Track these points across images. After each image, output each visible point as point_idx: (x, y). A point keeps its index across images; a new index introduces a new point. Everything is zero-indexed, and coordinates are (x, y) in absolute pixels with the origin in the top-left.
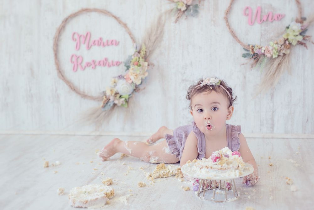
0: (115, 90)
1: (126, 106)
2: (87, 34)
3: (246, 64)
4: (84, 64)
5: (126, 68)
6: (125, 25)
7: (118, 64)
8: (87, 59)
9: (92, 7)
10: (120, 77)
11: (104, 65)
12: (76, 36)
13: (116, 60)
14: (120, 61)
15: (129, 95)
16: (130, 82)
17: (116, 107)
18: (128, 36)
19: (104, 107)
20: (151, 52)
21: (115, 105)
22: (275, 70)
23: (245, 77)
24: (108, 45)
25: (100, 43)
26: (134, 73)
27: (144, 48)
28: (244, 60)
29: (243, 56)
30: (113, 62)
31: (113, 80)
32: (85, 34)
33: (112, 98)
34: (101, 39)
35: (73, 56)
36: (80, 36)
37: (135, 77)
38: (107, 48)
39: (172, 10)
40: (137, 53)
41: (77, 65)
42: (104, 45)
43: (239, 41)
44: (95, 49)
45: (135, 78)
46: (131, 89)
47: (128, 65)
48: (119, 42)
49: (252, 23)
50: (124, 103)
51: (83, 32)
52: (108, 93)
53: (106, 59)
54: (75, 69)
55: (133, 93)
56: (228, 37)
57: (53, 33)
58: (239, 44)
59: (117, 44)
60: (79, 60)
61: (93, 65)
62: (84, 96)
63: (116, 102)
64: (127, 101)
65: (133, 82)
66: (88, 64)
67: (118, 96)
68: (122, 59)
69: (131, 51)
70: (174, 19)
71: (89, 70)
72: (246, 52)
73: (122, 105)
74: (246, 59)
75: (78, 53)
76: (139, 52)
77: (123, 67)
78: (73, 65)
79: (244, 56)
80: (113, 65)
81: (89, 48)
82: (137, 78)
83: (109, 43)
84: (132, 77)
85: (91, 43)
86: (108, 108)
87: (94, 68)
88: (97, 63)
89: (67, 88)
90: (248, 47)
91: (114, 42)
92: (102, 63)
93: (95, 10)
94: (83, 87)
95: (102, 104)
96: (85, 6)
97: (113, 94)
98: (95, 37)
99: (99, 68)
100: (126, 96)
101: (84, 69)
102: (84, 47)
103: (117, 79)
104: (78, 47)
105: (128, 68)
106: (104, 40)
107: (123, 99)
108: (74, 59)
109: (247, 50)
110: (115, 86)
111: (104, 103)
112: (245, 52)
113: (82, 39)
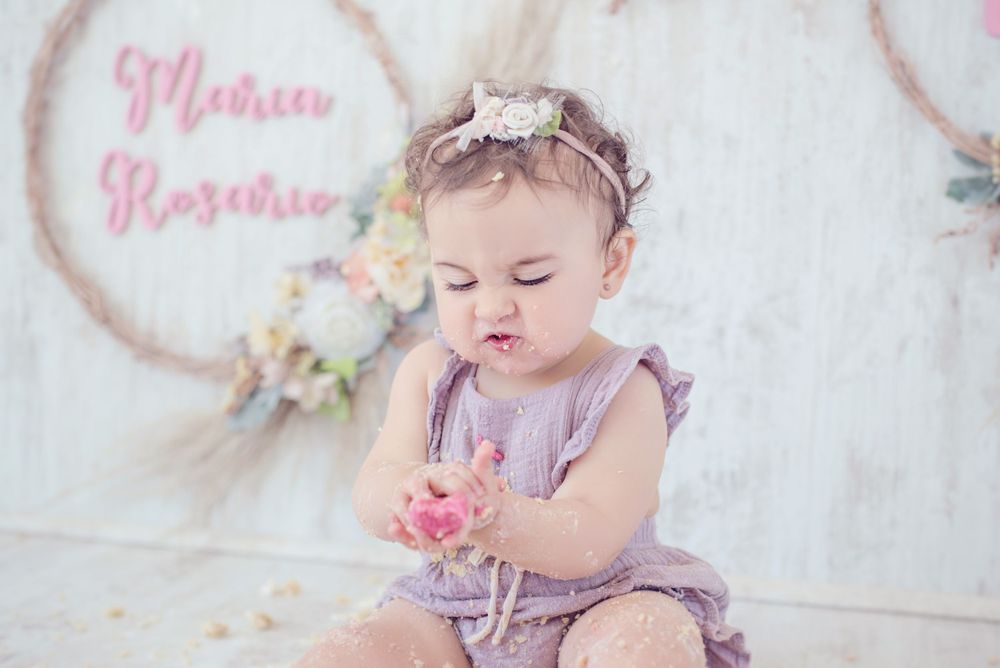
0: (292, 332)
1: (342, 413)
2: (185, 57)
3: (966, 232)
4: (160, 201)
5: (352, 226)
6: (366, 20)
7: (321, 205)
8: (177, 176)
10: (323, 268)
11: (255, 206)
12: (133, 67)
13: (312, 185)
14: (333, 190)
15: (360, 362)
16: (368, 293)
17: (292, 417)
18: (375, 71)
19: (237, 411)
21: (288, 406)
23: (955, 302)
24: (278, 111)
25: (242, 100)
26: (388, 253)
28: (958, 214)
29: (950, 194)
30: (295, 194)
31: (288, 279)
32: (174, 57)
33: (271, 371)
34: (248, 82)
35: (110, 160)
36: (152, 67)
37: (395, 270)
38: (273, 127)
41: (130, 204)
42: (260, 114)
43: (936, 117)
44: (219, 128)
45: (392, 276)
46: (369, 330)
47: (365, 210)
48: (330, 102)
50: (334, 397)
51: (164, 47)
52: (260, 345)
53: (266, 181)
54: (118, 221)
55: (380, 350)
56: (876, 91)
57: (31, 44)
58: (932, 132)
59: (322, 107)
60: (142, 180)
61: (202, 208)
62: (150, 351)
63: (294, 391)
64: (347, 391)
65: (379, 296)
66: (180, 203)
67: (307, 362)
68: (344, 183)
69: (388, 143)
71: (182, 227)
72: (970, 172)
73: (324, 405)
74: (961, 207)
75: (139, 148)
77: (340, 221)
78: (108, 201)
79: (958, 191)
80: (297, 210)
81: (189, 121)
82: (404, 276)
83: (286, 102)
84: (379, 272)
85: (201, 98)
86: (255, 417)
87: (209, 218)
88: (220, 198)
89: (72, 309)
90: (982, 147)
91: (307, 101)
92: (243, 198)
94: (147, 309)
95: (228, 396)
97: (282, 352)
98: (220, 74)
99: (227, 221)
100: (343, 364)
101: (159, 223)
102: (165, 116)
103: (305, 279)
104: (138, 118)
105: (364, 221)
106: (264, 89)
107: (326, 380)
108: (117, 175)
109: (974, 162)
110: (295, 310)
111: (238, 392)
112: (966, 172)
113: (161, 80)
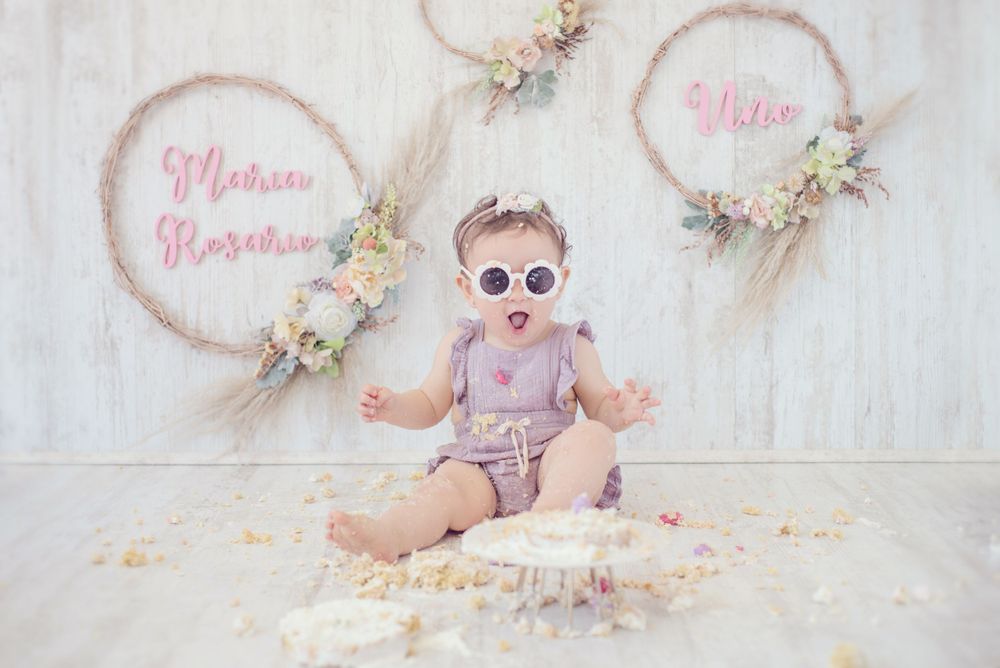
0: (303, 324)
1: (335, 372)
2: (211, 153)
3: (694, 246)
4: (200, 244)
5: (334, 257)
6: (331, 129)
7: (307, 244)
8: (209, 229)
9: (226, 70)
10: (319, 284)
11: (265, 247)
12: (174, 159)
13: (301, 232)
14: (314, 235)
15: (346, 339)
16: (353, 297)
17: (302, 375)
18: (339, 161)
19: (264, 376)
20: (413, 209)
21: (300, 367)
22: (778, 264)
23: (690, 286)
24: (276, 187)
25: (251, 179)
26: (363, 274)
27: (391, 197)
28: (688, 236)
29: (684, 225)
30: (291, 237)
31: (295, 292)
32: (203, 153)
33: (293, 350)
34: (255, 168)
35: (163, 219)
36: (188, 159)
37: (368, 284)
38: (273, 197)
39: (475, 86)
40: (369, 212)
41: (178, 246)
42: (264, 188)
43: (675, 183)
44: (236, 198)
45: (365, 287)
46: (349, 323)
47: (342, 248)
48: (310, 181)
49: (707, 129)
50: (330, 363)
51: (197, 146)
52: (282, 334)
53: (271, 230)
54: (170, 260)
55: (354, 332)
56: (638, 167)
57: (100, 146)
58: (673, 190)
59: (305, 183)
60: (185, 233)
61: (229, 248)
62: (200, 343)
63: (307, 360)
64: (338, 359)
65: (358, 300)
66: (213, 246)
67: (312, 341)
68: (322, 229)
69: (353, 206)
70: (479, 111)
71: (216, 263)
72: (695, 213)
73: (323, 369)
74: (692, 232)
75: (182, 212)
76: (376, 211)
77: (322, 258)
78: (163, 248)
79: (688, 224)
80: (292, 248)
81: (215, 195)
82: (372, 287)
83: (282, 180)
84: (357, 286)
85: (224, 179)
86: (277, 379)
87: (232, 256)
88: (242, 242)
89: (142, 316)
90: (701, 199)
91: (296, 179)
92: (257, 242)
93: (238, 81)
94: (194, 314)
95: (256, 367)
96: (205, 68)
97: (297, 338)
98: (236, 162)
99: (245, 257)
100: (335, 342)
101: (199, 261)
102: (199, 192)
103: (306, 290)
104: (180, 192)
105: (343, 257)
106: (265, 174)
107: (326, 353)
108: (167, 230)
109: (698, 208)
110: (301, 312)
111: (264, 365)
112: (692, 213)
113: (195, 168)
